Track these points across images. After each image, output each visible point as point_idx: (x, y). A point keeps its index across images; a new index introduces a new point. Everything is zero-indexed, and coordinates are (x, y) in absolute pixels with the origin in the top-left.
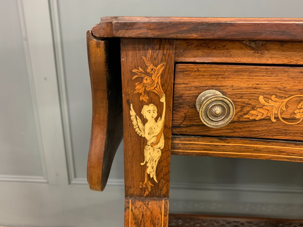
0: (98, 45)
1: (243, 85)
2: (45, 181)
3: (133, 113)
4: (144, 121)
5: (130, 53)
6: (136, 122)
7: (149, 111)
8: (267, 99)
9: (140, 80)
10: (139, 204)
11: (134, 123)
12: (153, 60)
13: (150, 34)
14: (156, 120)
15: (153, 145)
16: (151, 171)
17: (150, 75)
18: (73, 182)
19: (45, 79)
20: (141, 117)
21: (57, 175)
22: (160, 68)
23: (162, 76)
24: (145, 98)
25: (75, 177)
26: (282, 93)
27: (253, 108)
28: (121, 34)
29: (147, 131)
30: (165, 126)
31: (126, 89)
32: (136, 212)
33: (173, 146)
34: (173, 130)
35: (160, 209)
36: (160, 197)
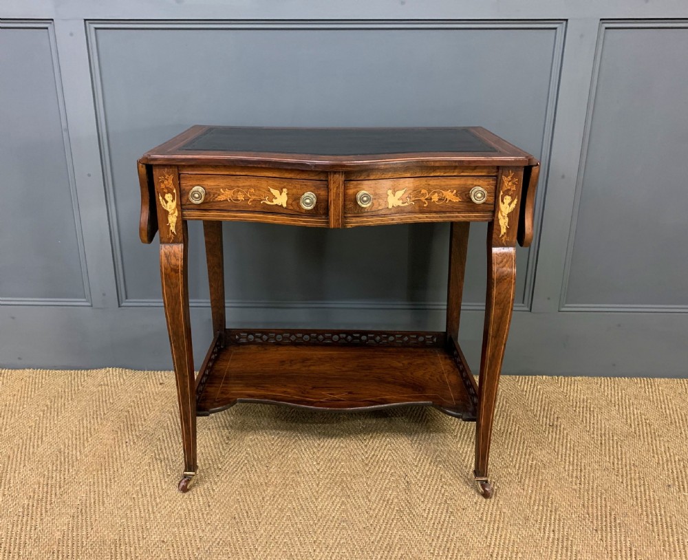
0: (142, 167)
1: (212, 184)
2: (89, 304)
3: (161, 198)
4: (167, 202)
5: (157, 170)
6: (162, 202)
7: (168, 197)
8: (224, 191)
9: (163, 182)
10: (167, 246)
11: (162, 203)
12: (168, 173)
13: (165, 163)
14: (172, 201)
15: (172, 214)
16: (173, 228)
17: (167, 180)
18: (124, 304)
19: (89, 175)
20: (165, 200)
21: (104, 295)
22: (172, 177)
23: (173, 180)
24: (166, 191)
26: (231, 188)
27: (219, 195)
28: (152, 163)
29: (168, 207)
30: (177, 204)
31: (156, 186)
32: (166, 251)
33: (183, 215)
34: (182, 206)
35: (178, 248)
36: (179, 242)
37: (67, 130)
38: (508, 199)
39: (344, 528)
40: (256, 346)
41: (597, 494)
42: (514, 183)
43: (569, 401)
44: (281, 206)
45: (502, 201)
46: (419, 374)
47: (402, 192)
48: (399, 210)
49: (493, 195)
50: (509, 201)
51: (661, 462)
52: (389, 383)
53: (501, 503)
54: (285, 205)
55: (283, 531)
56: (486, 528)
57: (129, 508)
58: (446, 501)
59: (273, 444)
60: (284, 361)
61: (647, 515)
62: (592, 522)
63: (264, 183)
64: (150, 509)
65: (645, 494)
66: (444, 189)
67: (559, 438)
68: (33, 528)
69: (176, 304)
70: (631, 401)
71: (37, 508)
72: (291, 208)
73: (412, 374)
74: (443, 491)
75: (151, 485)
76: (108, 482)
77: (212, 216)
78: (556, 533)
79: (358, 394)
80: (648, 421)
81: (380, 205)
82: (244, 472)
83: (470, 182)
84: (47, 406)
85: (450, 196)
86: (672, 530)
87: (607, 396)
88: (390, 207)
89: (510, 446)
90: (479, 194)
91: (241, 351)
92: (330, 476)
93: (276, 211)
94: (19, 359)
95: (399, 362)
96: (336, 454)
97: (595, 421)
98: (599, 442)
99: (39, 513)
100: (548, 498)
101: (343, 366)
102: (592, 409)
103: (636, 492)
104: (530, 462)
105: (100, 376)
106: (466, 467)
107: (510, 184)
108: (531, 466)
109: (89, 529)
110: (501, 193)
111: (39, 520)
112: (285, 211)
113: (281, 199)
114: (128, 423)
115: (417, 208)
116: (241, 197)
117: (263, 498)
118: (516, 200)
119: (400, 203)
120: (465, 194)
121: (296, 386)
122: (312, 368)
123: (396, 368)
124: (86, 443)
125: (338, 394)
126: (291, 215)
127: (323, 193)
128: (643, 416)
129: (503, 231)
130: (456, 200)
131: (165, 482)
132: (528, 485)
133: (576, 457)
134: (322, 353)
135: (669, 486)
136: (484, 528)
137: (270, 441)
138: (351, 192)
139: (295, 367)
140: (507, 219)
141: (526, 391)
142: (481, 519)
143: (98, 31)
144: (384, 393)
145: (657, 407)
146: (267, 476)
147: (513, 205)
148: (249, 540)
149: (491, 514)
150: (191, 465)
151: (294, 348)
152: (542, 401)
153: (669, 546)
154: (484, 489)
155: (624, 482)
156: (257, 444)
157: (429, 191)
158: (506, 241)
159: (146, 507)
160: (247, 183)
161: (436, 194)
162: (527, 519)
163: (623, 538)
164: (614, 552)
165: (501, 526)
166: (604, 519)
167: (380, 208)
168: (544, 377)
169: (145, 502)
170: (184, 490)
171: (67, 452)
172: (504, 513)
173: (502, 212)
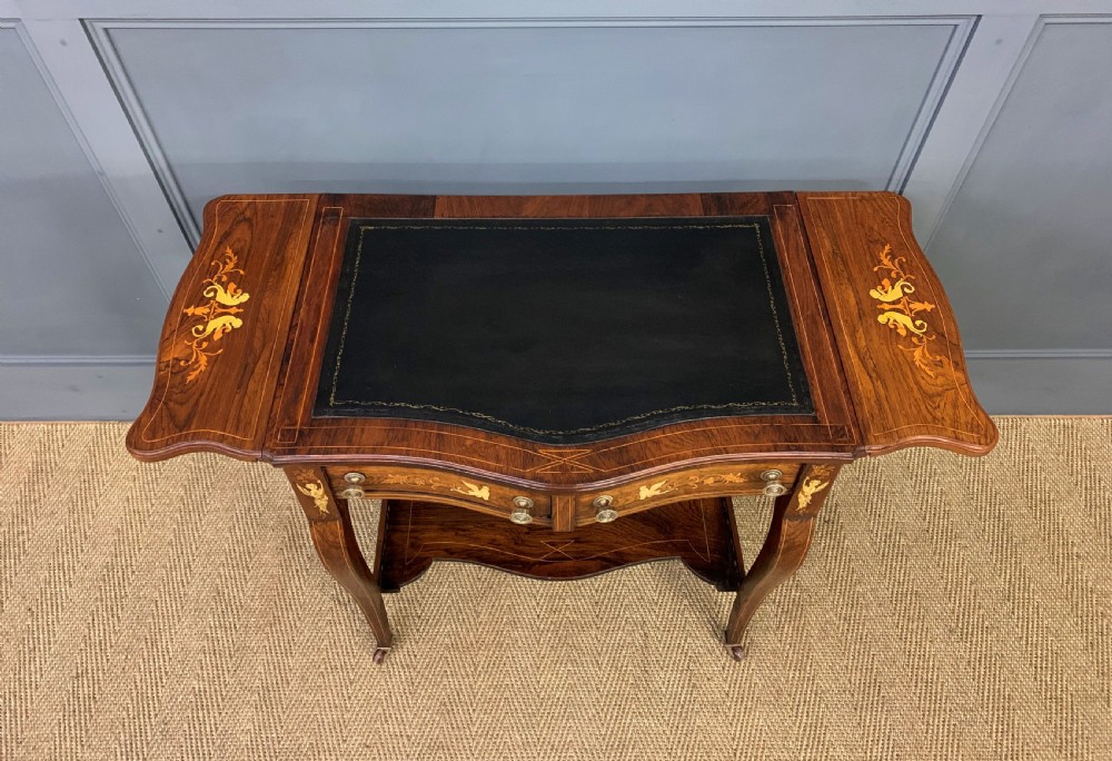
1: (376, 470)
3: (299, 487)
4: (310, 490)
8: (394, 475)
9: (300, 475)
10: (319, 524)
11: (302, 491)
12: (305, 467)
14: (318, 489)
15: (320, 499)
16: (323, 508)
17: (306, 474)
20: (307, 488)
22: (311, 471)
23: (315, 473)
24: (306, 481)
26: (403, 474)
27: (386, 478)
29: (313, 494)
30: (325, 492)
32: (319, 528)
33: (335, 496)
35: (335, 526)
36: (335, 520)
38: (816, 482)
41: (865, 647)
42: (829, 470)
44: (481, 498)
45: (807, 483)
47: (661, 484)
48: (655, 498)
49: (796, 476)
50: (815, 485)
51: (949, 586)
53: (753, 665)
54: (486, 498)
55: (502, 722)
56: (732, 709)
57: (319, 689)
58: (689, 666)
61: (917, 681)
62: (853, 694)
63: (453, 476)
64: (345, 692)
65: (921, 645)
66: (724, 474)
67: (834, 546)
68: (214, 728)
71: (211, 694)
72: (496, 502)
74: (686, 647)
75: (339, 650)
76: (287, 646)
77: (378, 496)
78: (810, 714)
79: (587, 543)
80: (947, 508)
82: (448, 621)
83: (763, 465)
84: (182, 499)
85: (733, 478)
86: (940, 706)
88: (644, 498)
90: (775, 490)
92: (552, 624)
93: (474, 501)
97: (883, 510)
98: (881, 550)
99: (215, 704)
100: (808, 656)
107: (822, 471)
108: (794, 601)
109: (279, 728)
110: (807, 478)
112: (487, 503)
113: (481, 493)
115: (682, 491)
116: (419, 482)
117: (475, 670)
118: (826, 484)
119: (658, 493)
120: (755, 477)
125: (562, 543)
126: (496, 508)
127: (543, 500)
129: (802, 506)
130: (740, 480)
131: (356, 643)
132: (787, 634)
133: (849, 582)
135: (952, 630)
136: (729, 709)
140: (810, 497)
142: (728, 694)
143: (112, 31)
145: (965, 477)
146: (477, 629)
149: (740, 685)
153: (933, 730)
154: (734, 652)
155: (901, 623)
157: (701, 477)
158: (804, 513)
159: (339, 688)
160: (428, 472)
161: (712, 478)
163: (883, 721)
165: (749, 705)
166: (867, 689)
167: (628, 502)
170: (380, 662)
171: (226, 591)
172: (755, 684)
173: (803, 493)
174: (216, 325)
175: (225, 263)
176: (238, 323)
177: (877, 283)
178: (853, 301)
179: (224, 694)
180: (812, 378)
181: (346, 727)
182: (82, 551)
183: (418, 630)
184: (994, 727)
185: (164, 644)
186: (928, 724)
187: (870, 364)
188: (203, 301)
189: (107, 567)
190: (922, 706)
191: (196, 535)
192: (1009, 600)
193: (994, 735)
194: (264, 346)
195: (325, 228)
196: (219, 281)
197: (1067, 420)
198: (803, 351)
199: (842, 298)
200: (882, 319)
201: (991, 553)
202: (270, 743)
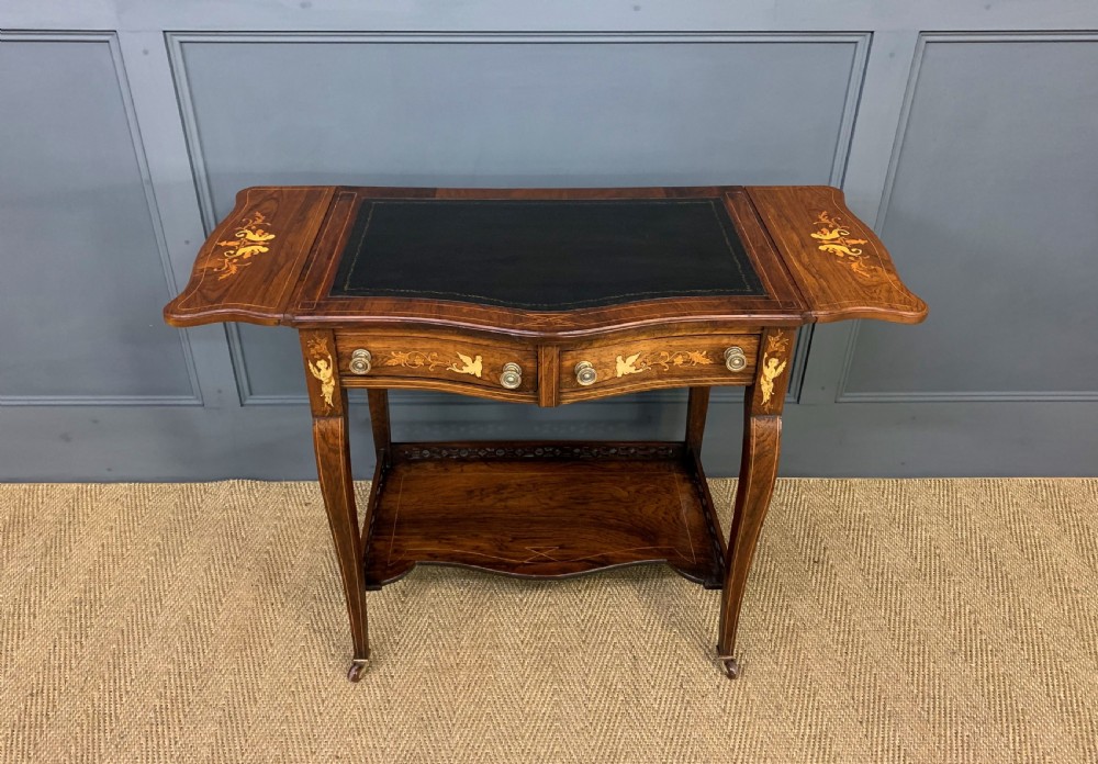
1: (381, 346)
2: (199, 403)
3: (311, 366)
4: (319, 370)
6: (314, 370)
8: (397, 353)
9: (313, 346)
10: (322, 421)
11: (313, 372)
12: (319, 336)
13: (315, 327)
14: (327, 369)
15: (327, 384)
16: (328, 400)
17: (319, 345)
18: (247, 402)
19: (187, 242)
20: (317, 367)
21: (220, 391)
22: (325, 341)
23: (327, 344)
24: (318, 357)
25: (251, 394)
26: (405, 351)
27: (389, 359)
29: (322, 376)
30: (334, 373)
32: (321, 427)
33: (341, 383)
34: (341, 373)
35: (337, 424)
36: (338, 416)
37: (150, 181)
38: (774, 362)
39: (557, 730)
40: (433, 465)
41: (866, 668)
42: (784, 344)
43: (841, 520)
44: (474, 375)
45: (767, 364)
46: (649, 509)
47: (636, 357)
48: (630, 378)
49: (755, 356)
50: (775, 365)
51: (948, 616)
52: (611, 527)
53: (749, 684)
54: (479, 375)
55: (484, 736)
56: (730, 724)
57: (289, 707)
58: (681, 685)
59: (462, 602)
60: (472, 491)
61: (923, 698)
62: (857, 710)
63: (450, 348)
64: (315, 708)
65: (924, 666)
66: (691, 351)
67: (825, 583)
68: (173, 742)
69: (337, 488)
70: (920, 518)
71: (172, 712)
72: (487, 379)
73: (640, 509)
74: (678, 669)
75: (312, 672)
76: (257, 669)
77: (379, 383)
78: (814, 727)
79: (572, 548)
80: (938, 552)
81: (606, 375)
82: (428, 648)
83: (725, 341)
84: (158, 545)
85: (699, 358)
86: (951, 720)
87: (890, 510)
88: (619, 375)
89: (763, 596)
90: (737, 360)
91: (414, 472)
92: (537, 651)
93: (468, 380)
94: (109, 470)
95: (624, 488)
96: (543, 615)
97: (872, 553)
98: (875, 587)
99: (176, 720)
100: (806, 676)
101: (551, 499)
102: (869, 533)
103: (913, 663)
104: (787, 621)
105: (222, 493)
106: (707, 630)
107: (778, 345)
109: (243, 742)
110: (766, 355)
111: (177, 729)
112: (479, 382)
113: (474, 367)
114: (271, 574)
115: (655, 374)
116: (419, 362)
117: (456, 688)
118: (784, 364)
119: (632, 370)
120: (719, 358)
121: (491, 536)
122: (510, 503)
123: (619, 500)
124: (219, 606)
125: (546, 549)
126: (487, 387)
127: (530, 365)
128: (933, 543)
129: (766, 397)
130: (708, 361)
132: (783, 658)
133: (844, 613)
134: (521, 474)
135: (954, 653)
136: (727, 724)
137: (458, 597)
138: (567, 364)
139: (488, 502)
140: (772, 385)
141: (787, 505)
142: (724, 710)
143: (185, 45)
144: (605, 547)
145: (952, 526)
146: (458, 654)
147: (780, 369)
148: (443, 752)
149: (737, 703)
150: (362, 649)
151: (484, 467)
152: (806, 522)
153: (946, 742)
154: (728, 669)
155: (901, 647)
156: (441, 602)
157: (671, 353)
158: (770, 410)
159: (309, 705)
160: (428, 346)
161: (680, 357)
162: (779, 708)
163: (891, 734)
164: (879, 753)
165: (748, 720)
166: (872, 705)
167: (606, 378)
168: (811, 480)
169: (308, 699)
170: (356, 679)
171: (196, 621)
172: (753, 700)
173: (765, 376)
174: (246, 251)
175: (254, 220)
176: (265, 250)
177: (817, 229)
178: (796, 239)
179: (187, 710)
180: (763, 277)
181: (315, 740)
182: (51, 587)
183: (396, 654)
184: (1011, 738)
185: (128, 667)
186: (940, 735)
187: (814, 270)
188: (234, 239)
189: (75, 601)
190: (931, 719)
191: (170, 574)
192: (1010, 627)
193: (1011, 745)
194: (287, 261)
195: (341, 202)
196: (249, 229)
197: (1049, 481)
198: (755, 264)
199: (787, 239)
200: (822, 248)
201: (988, 588)
202: (233, 755)
